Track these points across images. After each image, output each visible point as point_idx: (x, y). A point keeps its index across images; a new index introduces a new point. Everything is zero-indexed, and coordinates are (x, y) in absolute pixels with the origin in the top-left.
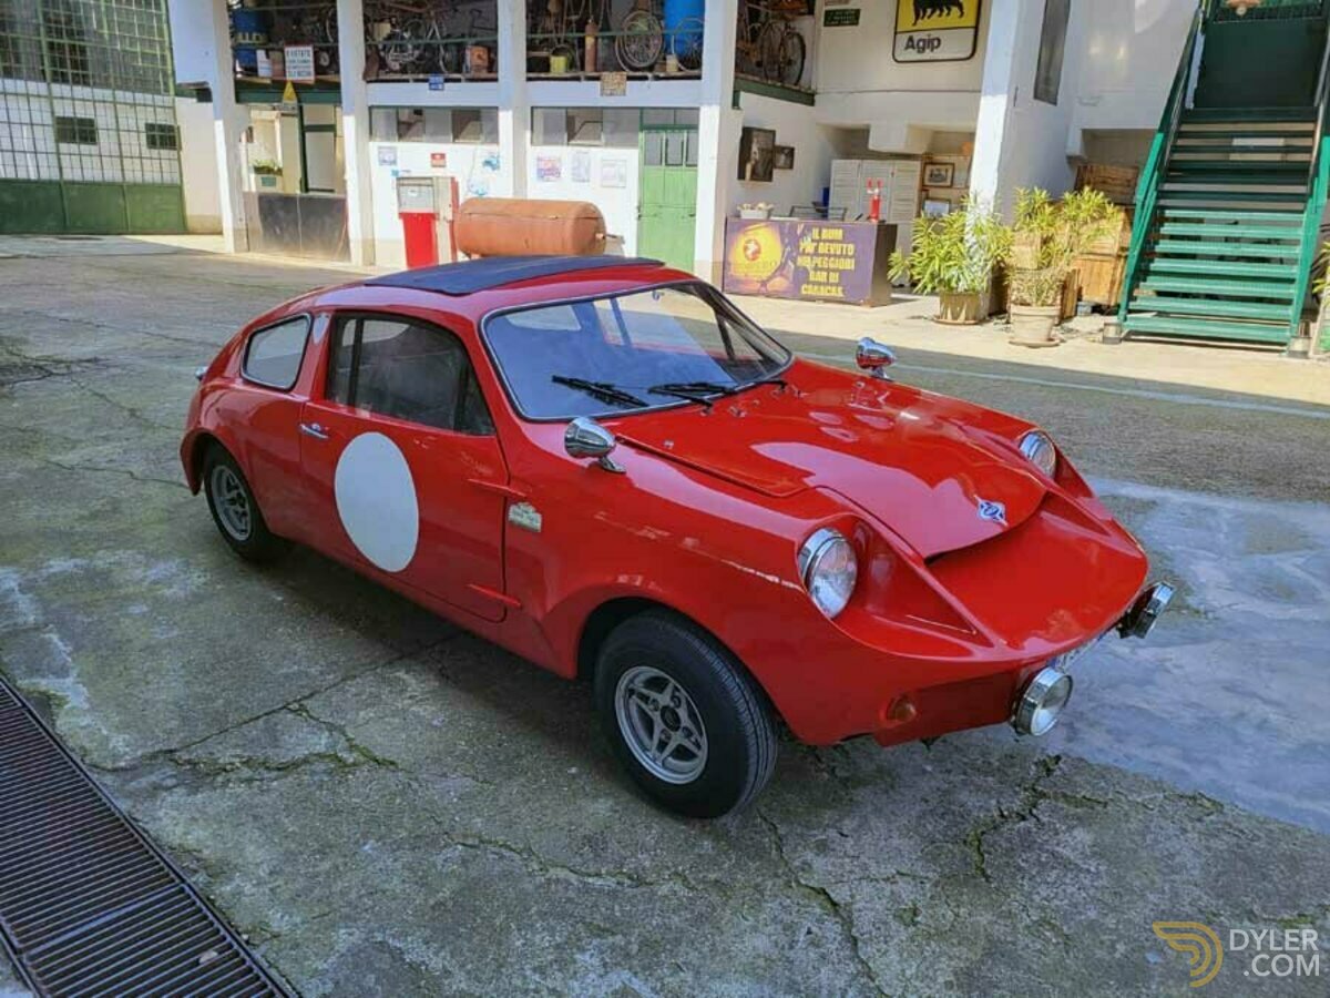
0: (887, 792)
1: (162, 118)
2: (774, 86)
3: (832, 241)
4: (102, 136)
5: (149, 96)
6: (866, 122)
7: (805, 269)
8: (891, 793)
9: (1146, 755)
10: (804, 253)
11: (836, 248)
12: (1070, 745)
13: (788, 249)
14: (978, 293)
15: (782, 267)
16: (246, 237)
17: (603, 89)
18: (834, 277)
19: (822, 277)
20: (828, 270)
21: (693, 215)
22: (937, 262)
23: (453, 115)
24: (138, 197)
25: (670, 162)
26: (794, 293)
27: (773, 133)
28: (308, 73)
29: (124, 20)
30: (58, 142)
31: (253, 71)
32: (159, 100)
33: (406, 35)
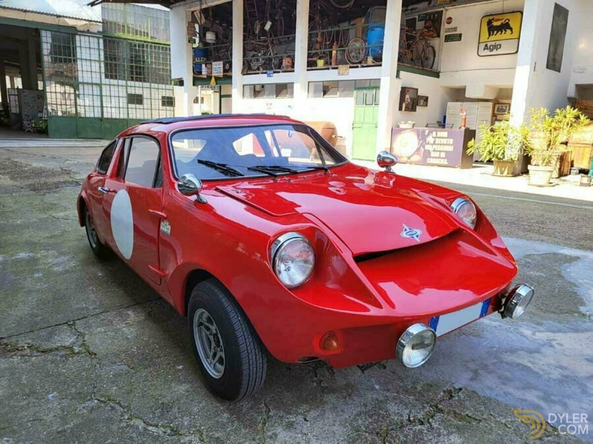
0: (345, 398)
1: (168, 94)
2: (418, 69)
3: (443, 138)
4: (145, 101)
5: (164, 86)
6: (464, 85)
7: (429, 151)
8: (347, 398)
9: (518, 394)
10: (428, 143)
11: (444, 141)
12: (471, 383)
13: (421, 142)
14: (514, 161)
15: (418, 150)
17: (339, 73)
18: (443, 155)
19: (437, 154)
20: (440, 151)
21: (376, 127)
22: (491, 145)
23: (276, 87)
25: (367, 103)
26: (423, 163)
27: (417, 90)
28: (221, 72)
29: (157, 56)
30: (128, 103)
31: (200, 73)
32: (168, 87)
33: (259, 55)
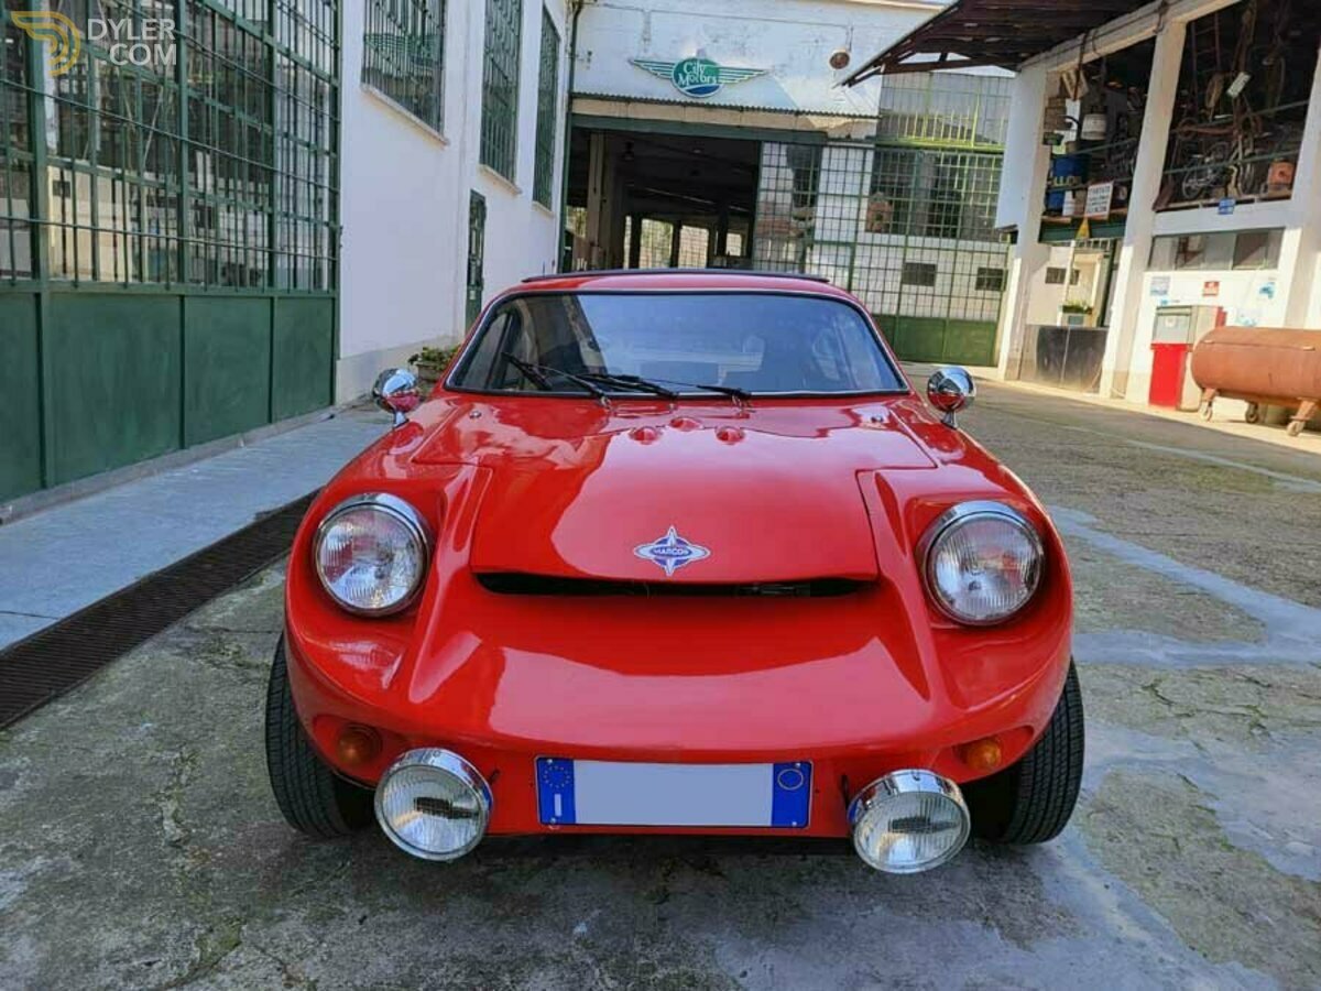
1: (995, 263)
4: (939, 279)
5: (987, 244)
16: (1019, 368)
23: (1238, 238)
24: (956, 332)
28: (1105, 209)
29: (981, 179)
30: (902, 283)
31: (1059, 211)
32: (995, 247)
33: (1207, 160)
